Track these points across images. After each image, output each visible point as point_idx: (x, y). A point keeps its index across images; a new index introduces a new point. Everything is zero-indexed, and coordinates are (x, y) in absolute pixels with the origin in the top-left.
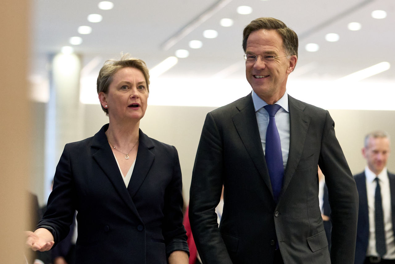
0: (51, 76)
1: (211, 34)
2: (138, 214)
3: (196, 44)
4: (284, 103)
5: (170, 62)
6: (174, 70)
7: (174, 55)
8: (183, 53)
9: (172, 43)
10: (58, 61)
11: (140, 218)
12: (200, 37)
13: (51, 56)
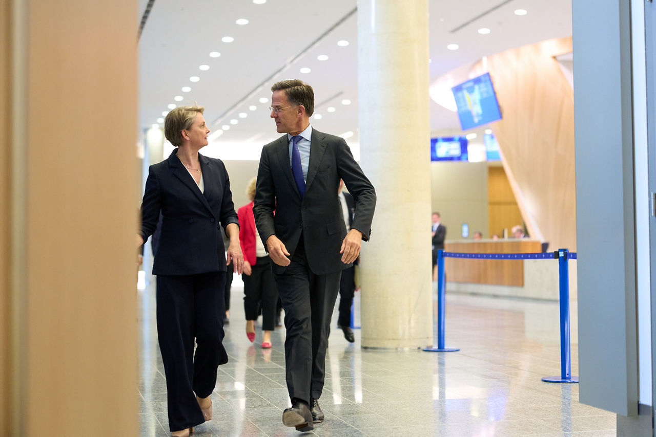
0: (145, 142)
1: (243, 115)
2: (211, 211)
3: (234, 122)
4: (307, 134)
5: (219, 133)
6: (221, 138)
7: (221, 129)
8: (226, 128)
9: (220, 121)
10: (150, 134)
11: (212, 213)
12: (237, 117)
13: (146, 130)
